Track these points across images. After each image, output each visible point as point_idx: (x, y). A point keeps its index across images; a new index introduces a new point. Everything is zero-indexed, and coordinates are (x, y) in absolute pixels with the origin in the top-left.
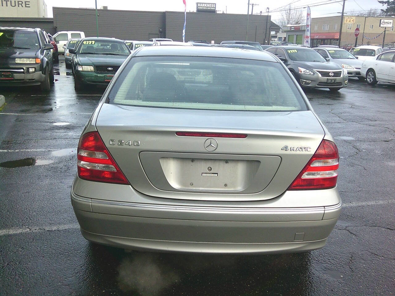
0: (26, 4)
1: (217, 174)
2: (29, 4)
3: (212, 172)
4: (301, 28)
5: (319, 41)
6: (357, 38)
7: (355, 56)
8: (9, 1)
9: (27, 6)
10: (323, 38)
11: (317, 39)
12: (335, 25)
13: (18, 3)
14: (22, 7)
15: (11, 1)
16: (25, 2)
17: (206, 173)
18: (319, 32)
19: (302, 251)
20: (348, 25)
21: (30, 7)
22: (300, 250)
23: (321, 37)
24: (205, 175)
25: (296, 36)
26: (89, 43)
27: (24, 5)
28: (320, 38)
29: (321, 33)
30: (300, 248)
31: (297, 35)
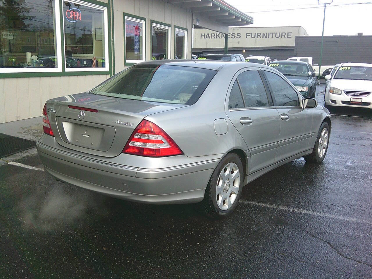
0: (288, 35)
1: (89, 136)
2: (291, 35)
8: (274, 33)
9: (289, 36)
13: (282, 34)
14: (285, 37)
15: (276, 33)
16: (288, 33)
19: (130, 199)
21: (291, 37)
22: (128, 198)
24: (84, 135)
26: (276, 65)
27: (286, 36)
30: (128, 196)
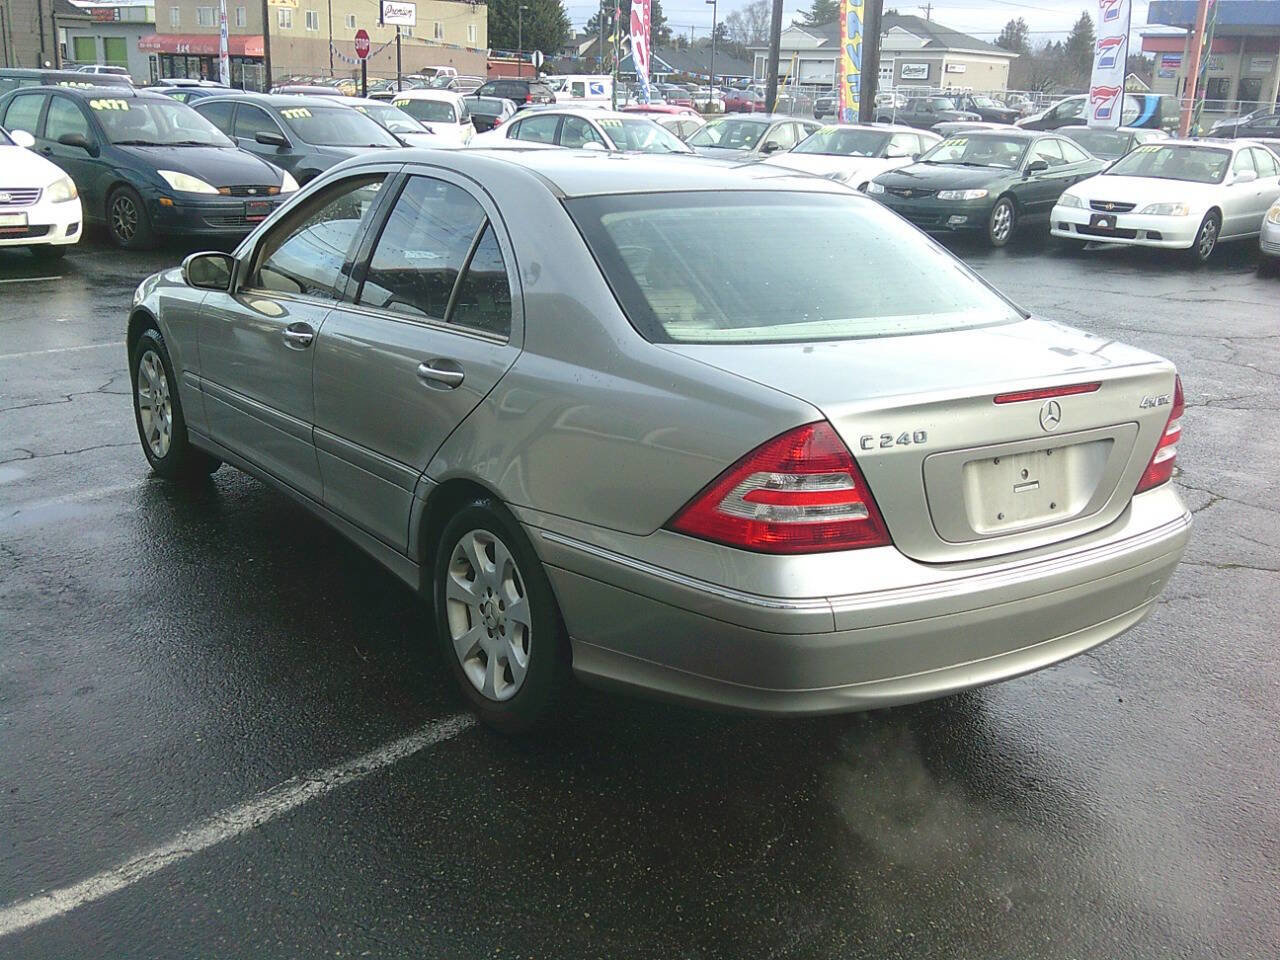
1: (1037, 482)
3: (1028, 480)
4: (117, 14)
5: (193, 62)
6: (364, 62)
7: (424, 123)
10: (206, 52)
11: (186, 55)
12: (238, 10)
17: (1021, 486)
18: (189, 31)
20: (280, 13)
23: (198, 50)
24: (1020, 489)
25: (102, 40)
28: (194, 52)
29: (194, 35)
31: (105, 39)
